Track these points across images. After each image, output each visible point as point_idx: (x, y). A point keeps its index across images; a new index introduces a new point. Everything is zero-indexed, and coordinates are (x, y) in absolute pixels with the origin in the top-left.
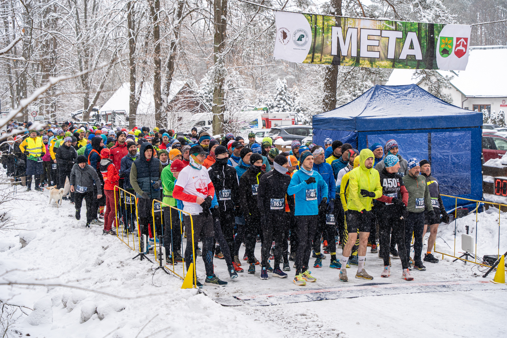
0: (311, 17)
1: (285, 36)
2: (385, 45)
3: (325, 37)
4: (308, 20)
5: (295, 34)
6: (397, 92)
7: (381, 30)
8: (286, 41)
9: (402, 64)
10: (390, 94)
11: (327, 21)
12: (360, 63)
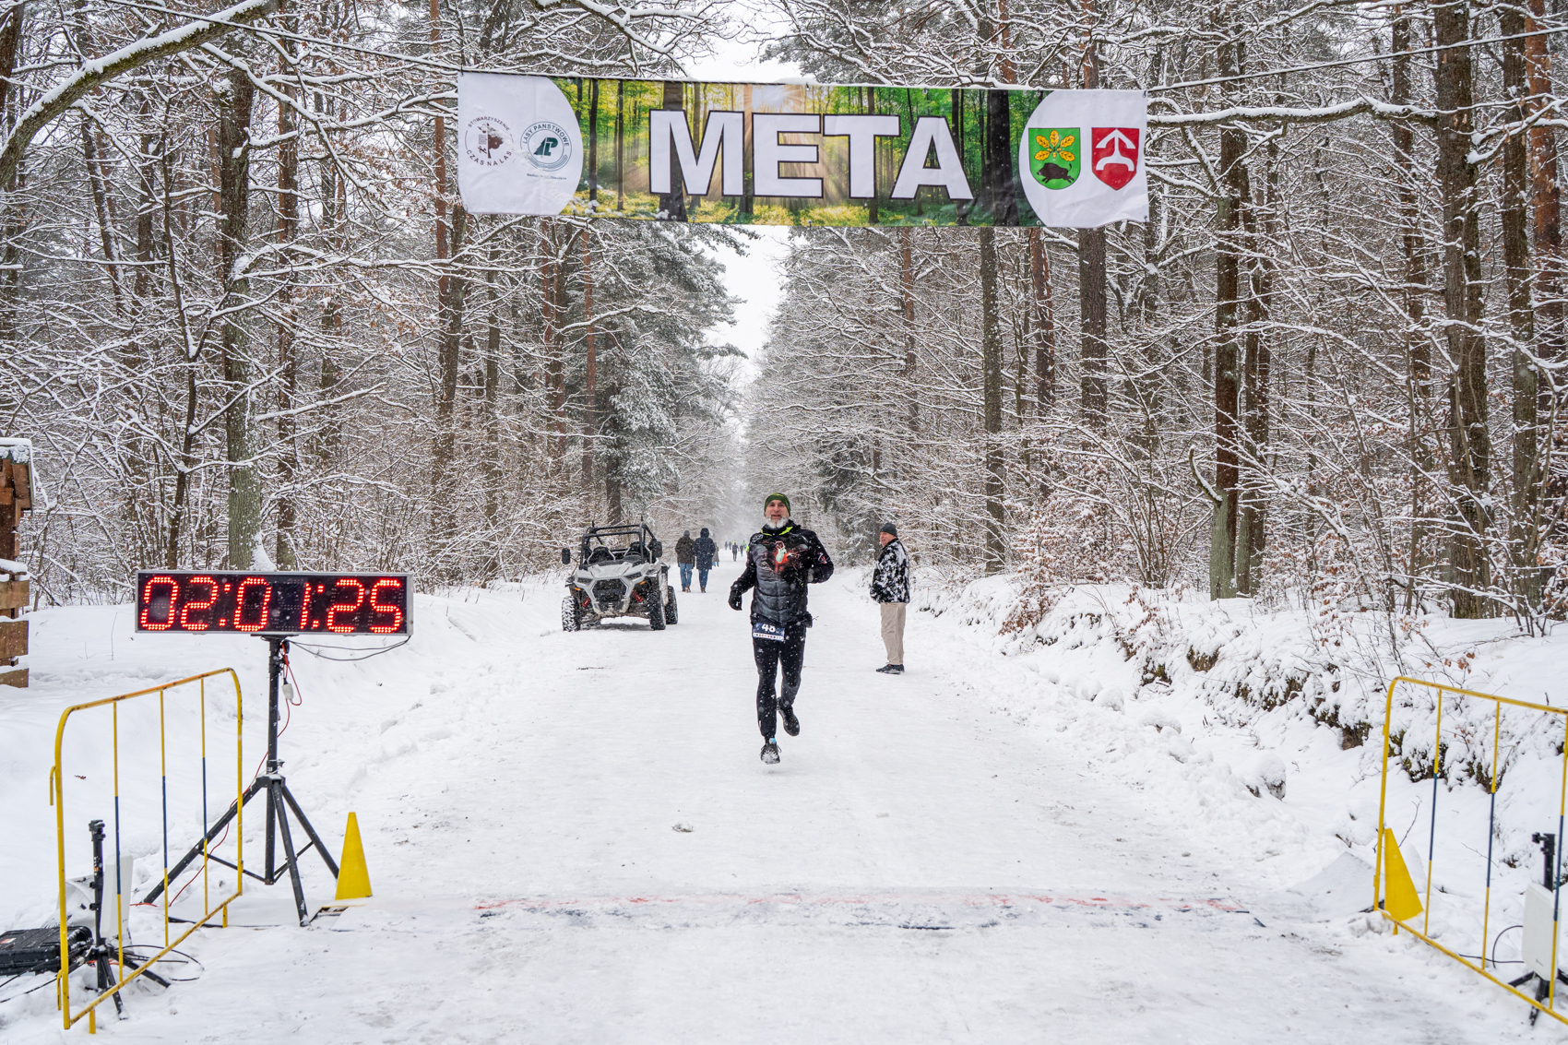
0: (580, 87)
1: (493, 141)
2: (841, 159)
3: (625, 142)
4: (568, 95)
5: (527, 136)
7: (822, 117)
8: (497, 154)
9: (903, 212)
11: (633, 96)
12: (756, 213)
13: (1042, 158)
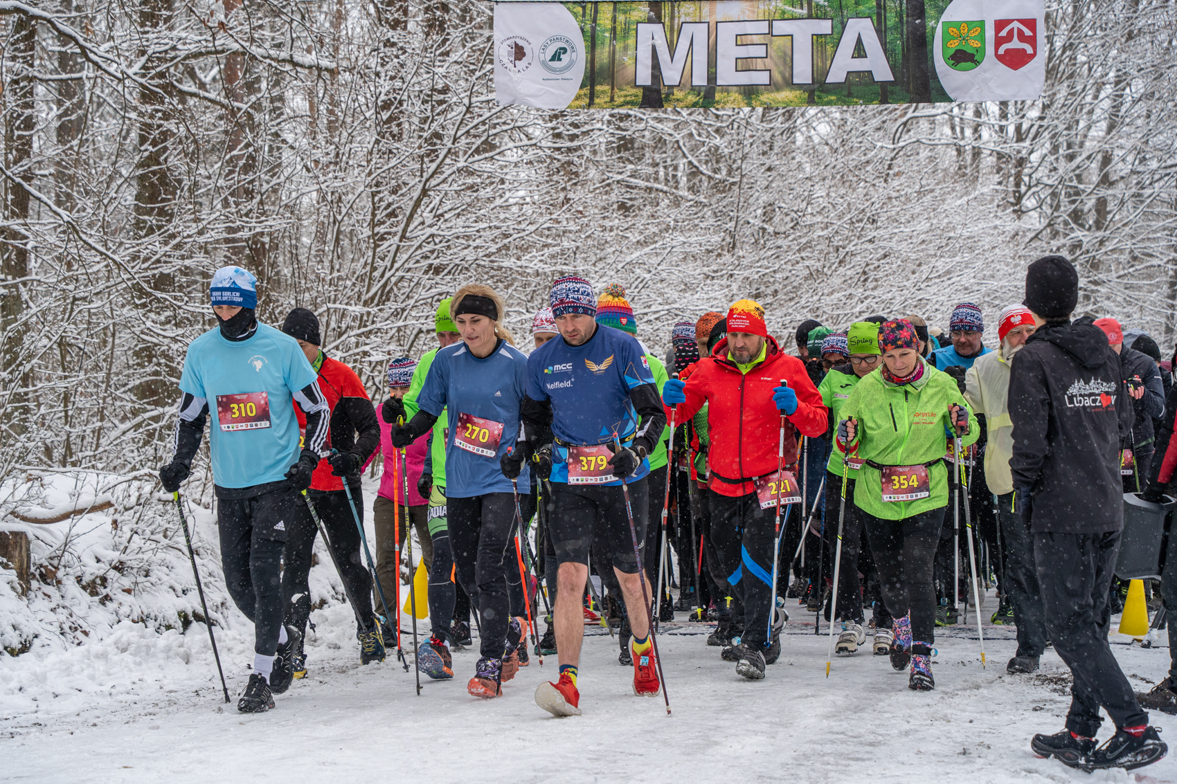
0: (584, 8)
1: (519, 53)
2: (785, 54)
3: (617, 47)
4: (575, 15)
5: (544, 48)
7: (771, 23)
8: (521, 64)
9: (835, 94)
11: (625, 12)
12: (716, 99)
13: (954, 45)
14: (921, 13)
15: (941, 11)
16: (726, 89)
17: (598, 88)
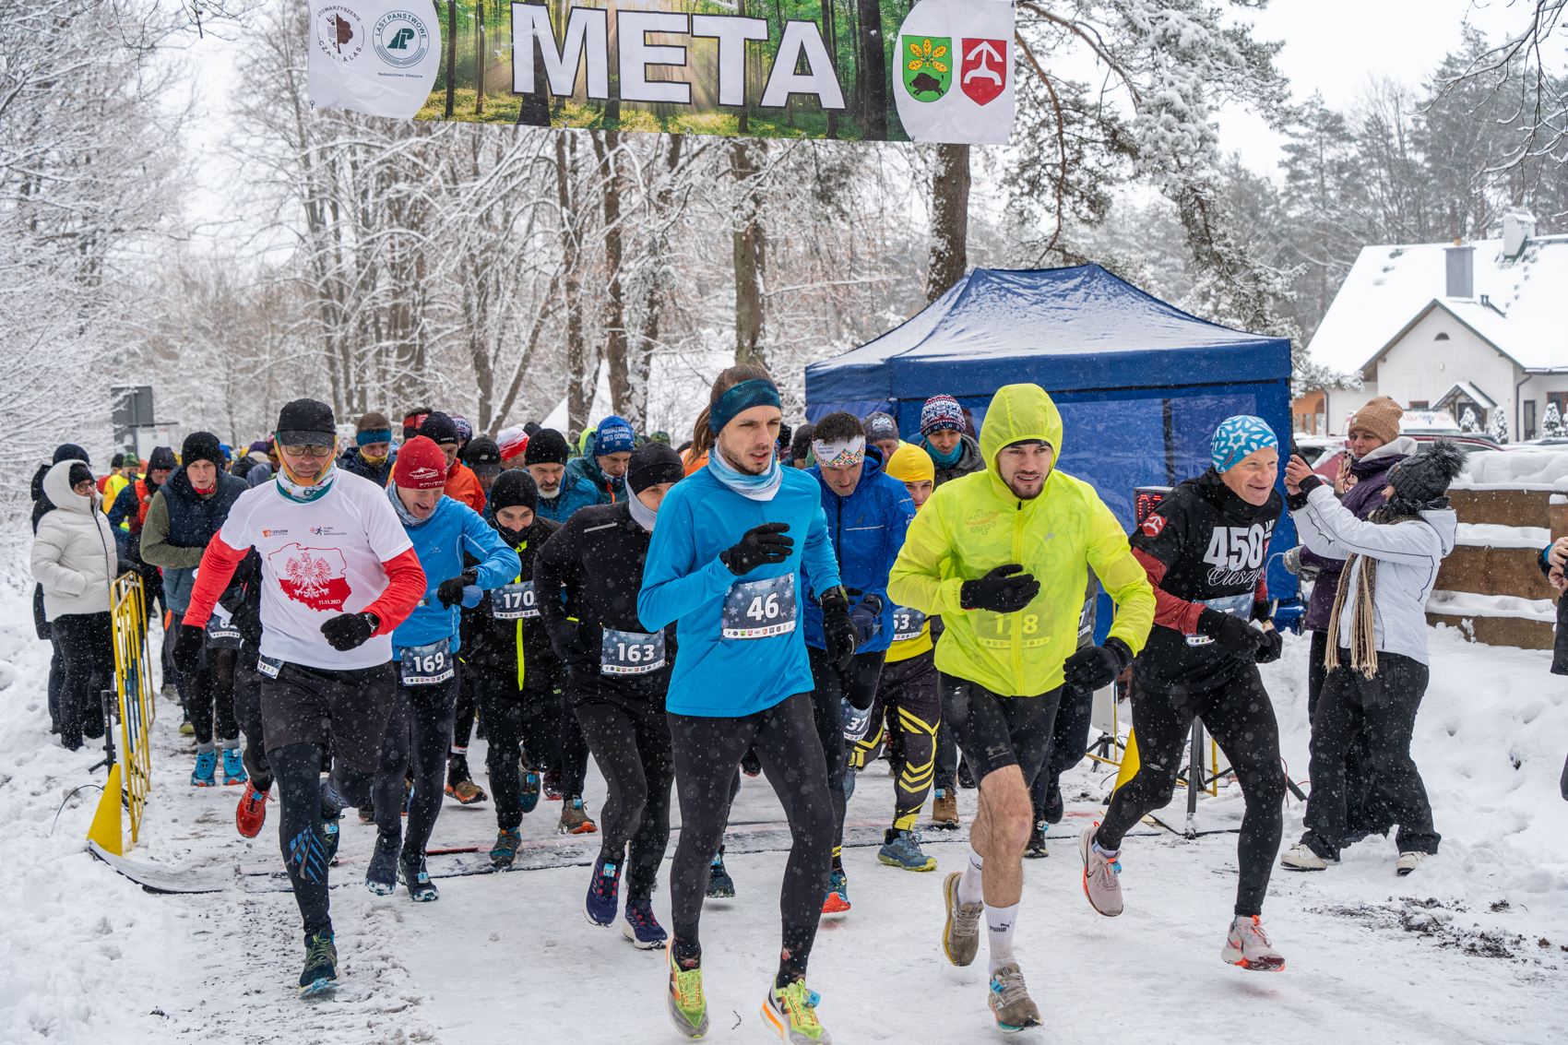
1: (344, 31)
2: (710, 62)
3: (486, 35)
5: (380, 27)
6: (1037, 288)
7: (690, 18)
8: (348, 48)
9: (771, 121)
10: (1014, 293)
12: (622, 118)
13: (917, 68)
14: (876, 23)
15: (900, 21)
16: (634, 104)
17: (459, 92)
